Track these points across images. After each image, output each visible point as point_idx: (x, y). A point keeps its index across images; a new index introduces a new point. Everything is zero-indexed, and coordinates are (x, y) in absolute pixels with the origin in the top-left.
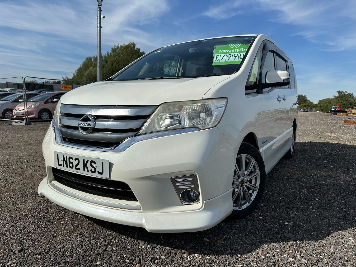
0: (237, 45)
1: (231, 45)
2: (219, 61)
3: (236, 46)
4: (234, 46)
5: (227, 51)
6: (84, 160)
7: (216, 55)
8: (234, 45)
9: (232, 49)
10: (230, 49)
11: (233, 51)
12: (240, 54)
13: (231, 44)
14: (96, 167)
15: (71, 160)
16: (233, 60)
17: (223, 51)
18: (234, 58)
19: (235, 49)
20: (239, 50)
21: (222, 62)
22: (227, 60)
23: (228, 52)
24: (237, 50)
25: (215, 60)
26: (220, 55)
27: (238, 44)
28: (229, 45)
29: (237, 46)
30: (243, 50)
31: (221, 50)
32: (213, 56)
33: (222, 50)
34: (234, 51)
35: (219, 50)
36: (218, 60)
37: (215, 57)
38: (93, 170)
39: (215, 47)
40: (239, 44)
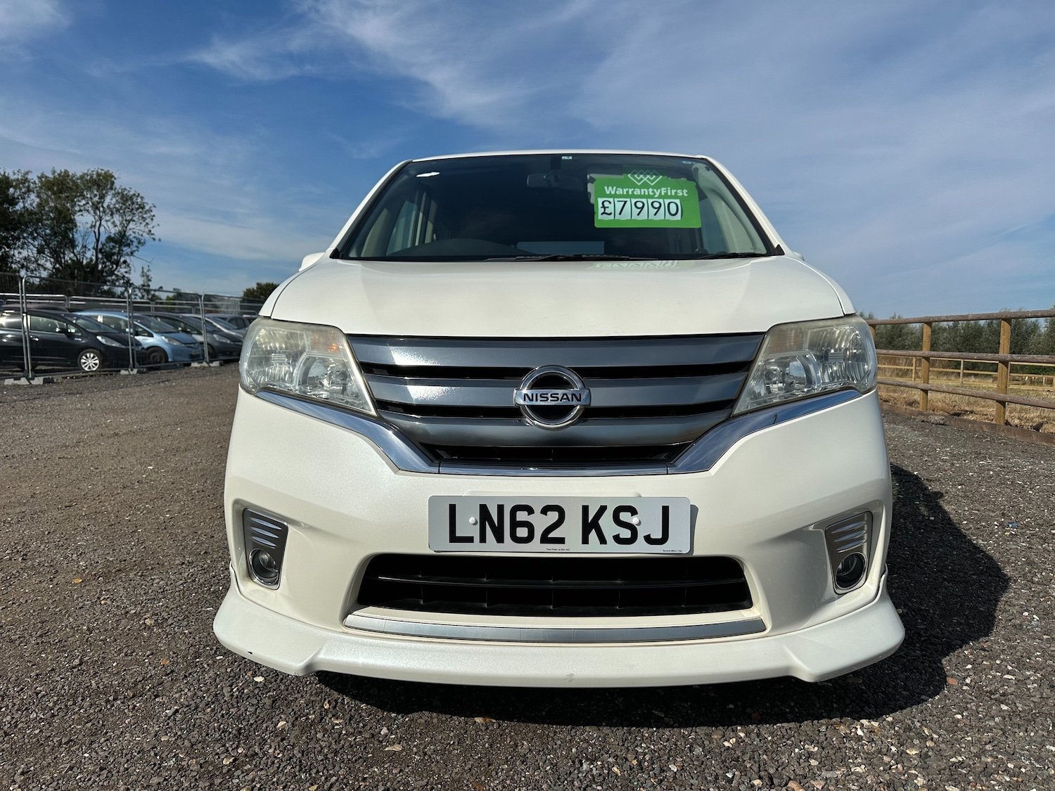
0: (652, 179)
1: (636, 176)
2: (611, 217)
3: (648, 179)
4: (642, 179)
5: (628, 192)
6: (585, 509)
7: (600, 201)
8: (642, 176)
9: (640, 187)
10: (635, 186)
11: (645, 192)
12: (667, 201)
13: (635, 173)
14: (639, 523)
15: (522, 516)
16: (652, 217)
17: (616, 190)
18: (653, 211)
19: (648, 189)
20: (659, 190)
21: (622, 219)
22: (635, 217)
23: (630, 193)
24: (655, 190)
25: (602, 214)
26: (611, 200)
27: (654, 177)
28: (629, 175)
29: (652, 181)
30: (669, 191)
31: (610, 188)
32: (592, 201)
33: (615, 188)
34: (647, 193)
35: (606, 188)
36: (611, 214)
37: (600, 205)
38: (626, 534)
39: (590, 177)
40: (655, 174)
